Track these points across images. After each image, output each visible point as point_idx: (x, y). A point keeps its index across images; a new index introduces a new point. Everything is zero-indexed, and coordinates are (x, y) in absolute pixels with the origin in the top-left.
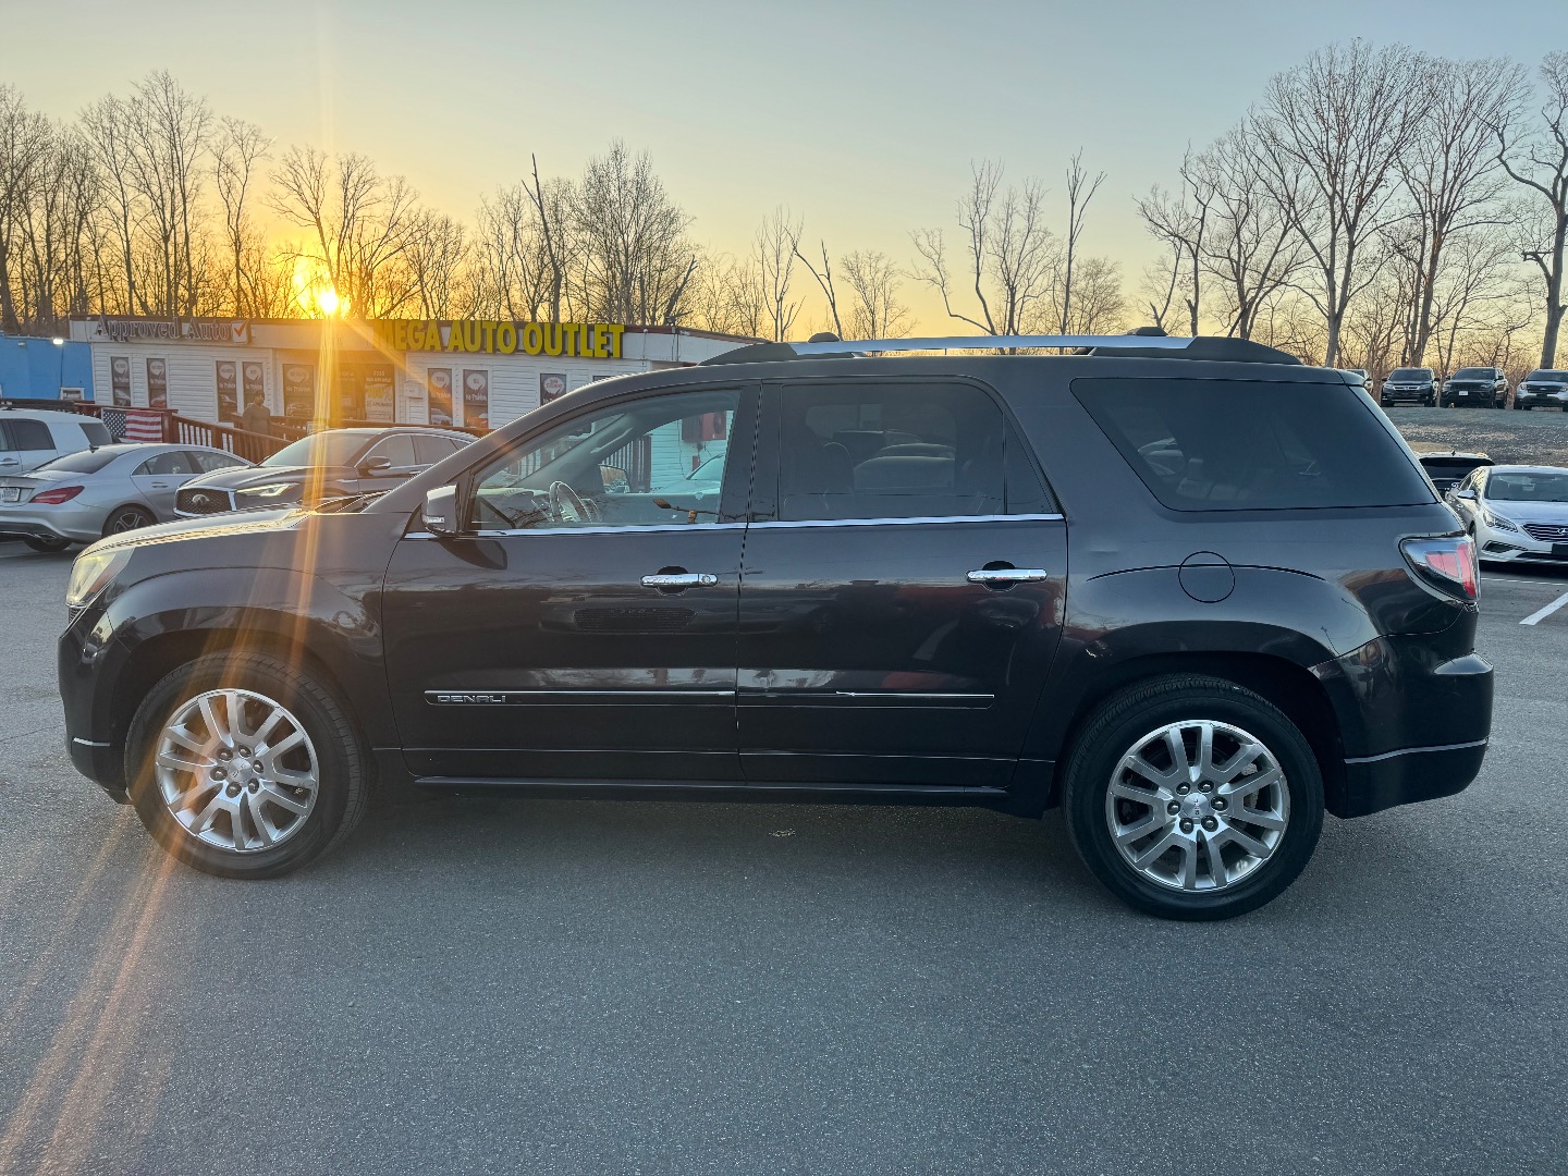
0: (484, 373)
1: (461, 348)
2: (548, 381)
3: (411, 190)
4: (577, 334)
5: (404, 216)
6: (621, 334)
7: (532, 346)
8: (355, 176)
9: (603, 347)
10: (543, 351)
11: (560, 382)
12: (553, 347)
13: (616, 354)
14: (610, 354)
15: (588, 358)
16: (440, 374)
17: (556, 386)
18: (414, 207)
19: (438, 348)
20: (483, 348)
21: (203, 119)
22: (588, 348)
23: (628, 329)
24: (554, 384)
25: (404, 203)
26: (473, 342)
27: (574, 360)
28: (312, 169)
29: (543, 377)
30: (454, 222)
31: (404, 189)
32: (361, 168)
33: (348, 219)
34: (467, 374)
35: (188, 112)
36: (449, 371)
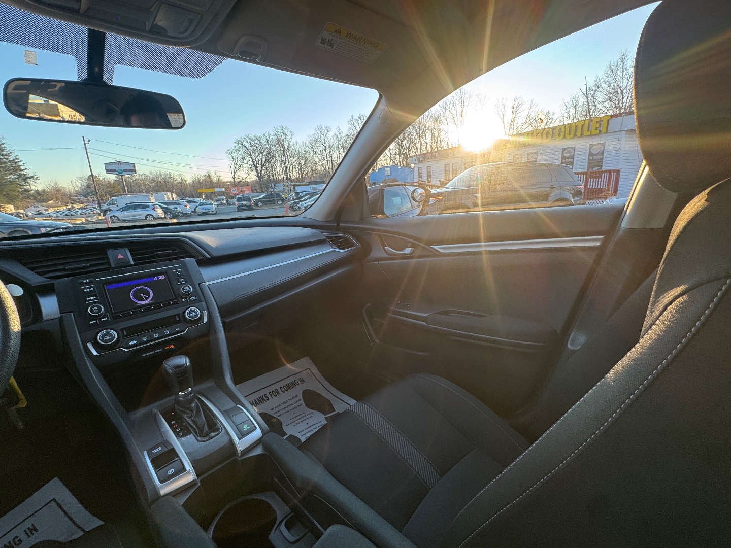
3: (536, 104)
5: (533, 113)
8: (516, 104)
13: (603, 130)
18: (536, 109)
21: (470, 96)
25: (533, 108)
28: (503, 105)
30: (551, 112)
31: (533, 103)
32: (518, 100)
33: (513, 119)
35: (466, 96)
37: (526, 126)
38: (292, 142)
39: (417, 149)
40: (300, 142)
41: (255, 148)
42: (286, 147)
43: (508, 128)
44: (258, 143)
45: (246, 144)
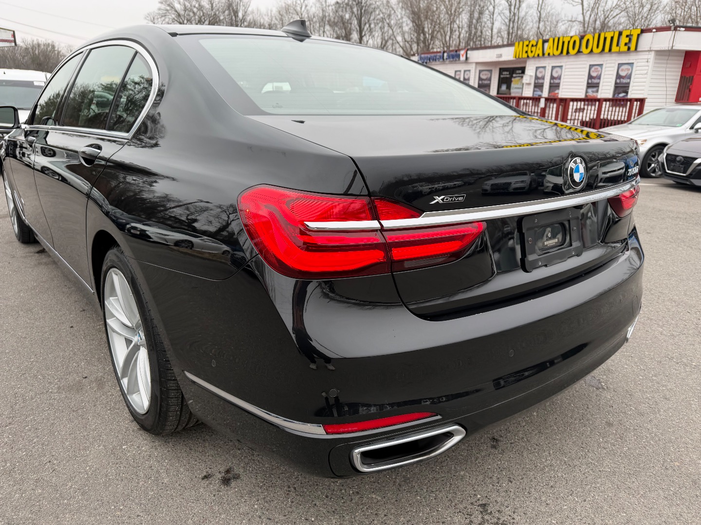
0: (561, 67)
1: (551, 54)
2: (593, 69)
4: (612, 38)
6: (638, 35)
7: (587, 47)
9: (626, 44)
10: (592, 51)
11: (599, 68)
12: (598, 47)
13: (633, 48)
14: (629, 49)
15: (616, 52)
16: (541, 70)
17: (596, 72)
19: (541, 55)
20: (562, 52)
22: (618, 45)
23: (643, 31)
24: (596, 71)
26: (557, 49)
27: (608, 55)
29: (591, 66)
34: (553, 68)
36: (544, 67)
37: (617, 11)
38: (250, 9)
39: (446, 36)
40: (263, 10)
41: (191, 14)
42: (240, 15)
43: (589, 13)
44: (197, 5)
45: (178, 6)
